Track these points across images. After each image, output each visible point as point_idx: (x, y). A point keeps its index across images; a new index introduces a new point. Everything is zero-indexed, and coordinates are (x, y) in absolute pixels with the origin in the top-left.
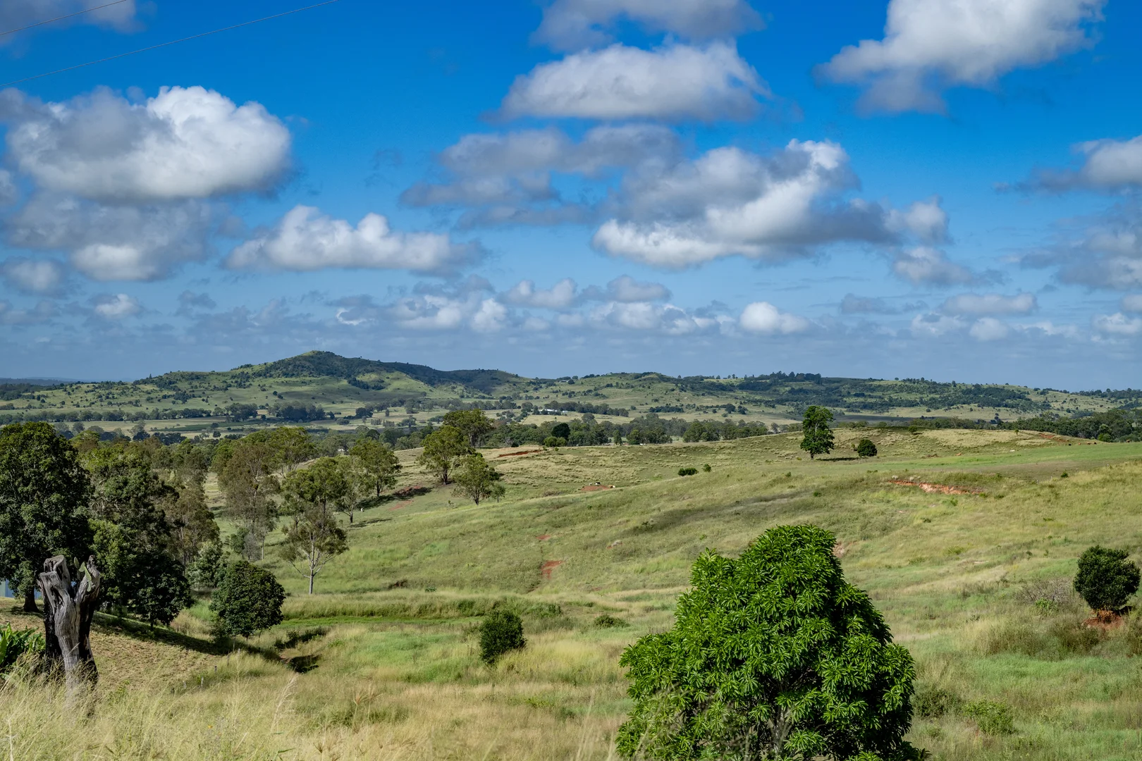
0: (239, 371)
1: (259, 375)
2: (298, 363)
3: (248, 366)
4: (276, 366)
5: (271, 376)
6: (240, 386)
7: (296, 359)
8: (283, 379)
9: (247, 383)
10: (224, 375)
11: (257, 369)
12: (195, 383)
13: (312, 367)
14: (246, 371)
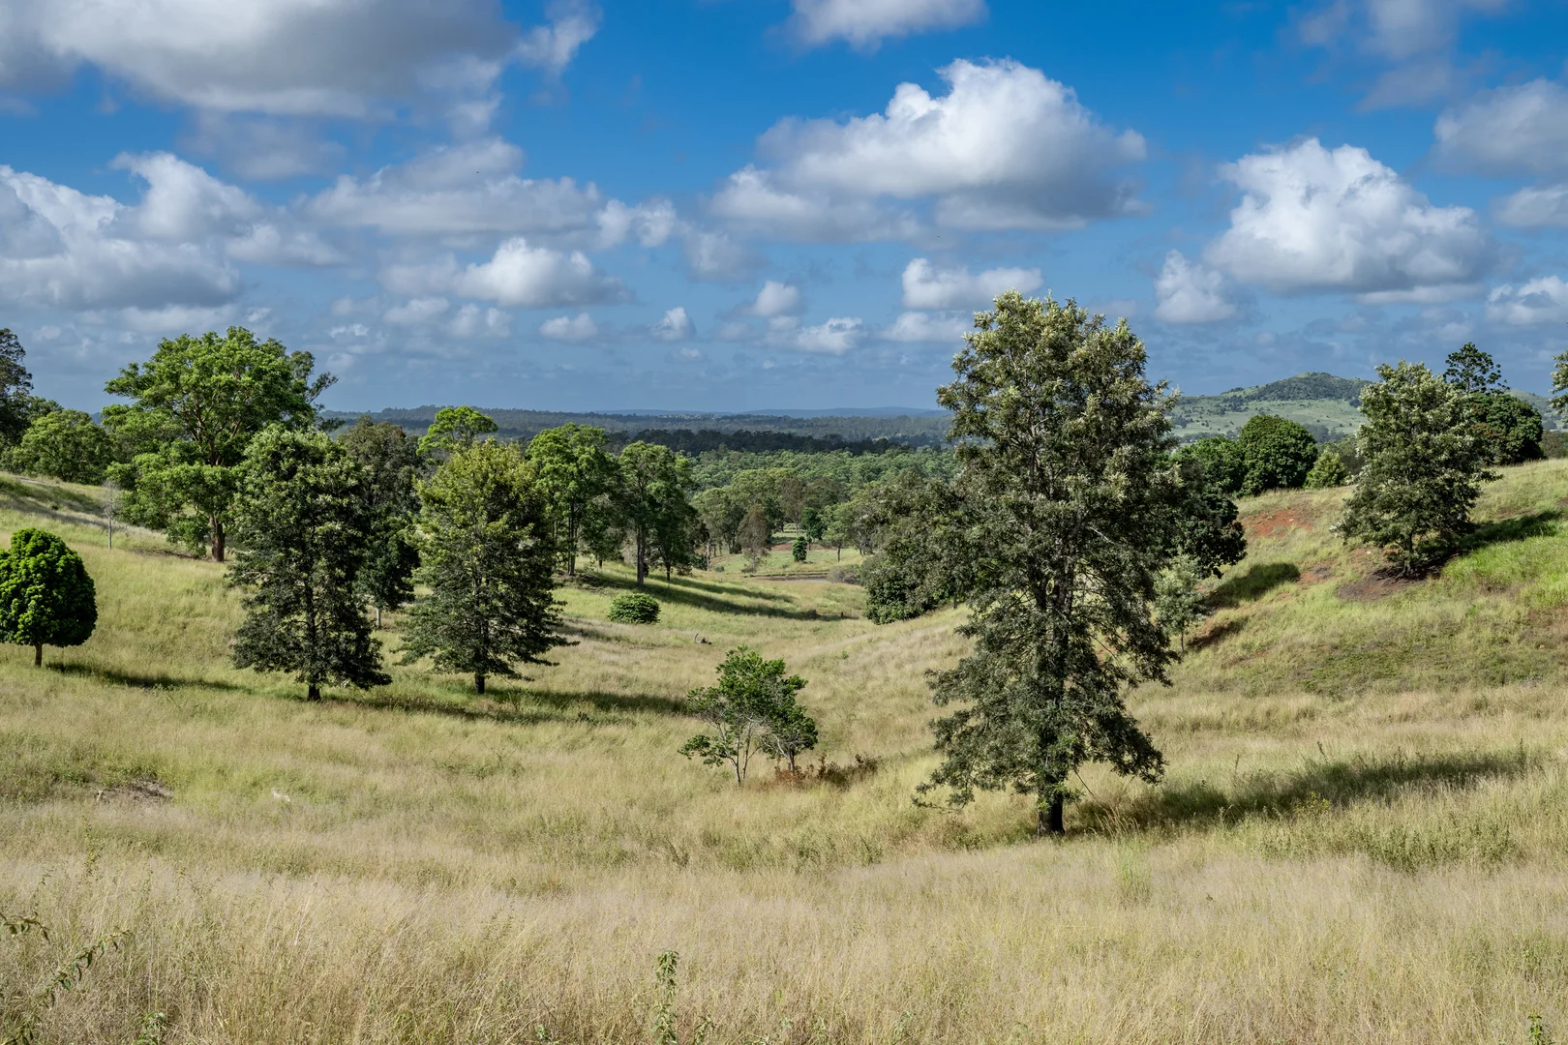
0: (1231, 394)
1: (1252, 398)
2: (1293, 385)
3: (1239, 389)
4: (1269, 389)
5: (1266, 399)
6: (1235, 409)
7: (1290, 381)
8: (1279, 402)
9: (1243, 407)
10: (1215, 399)
11: (1249, 392)
12: (1188, 408)
13: (1309, 389)
14: (1238, 394)
